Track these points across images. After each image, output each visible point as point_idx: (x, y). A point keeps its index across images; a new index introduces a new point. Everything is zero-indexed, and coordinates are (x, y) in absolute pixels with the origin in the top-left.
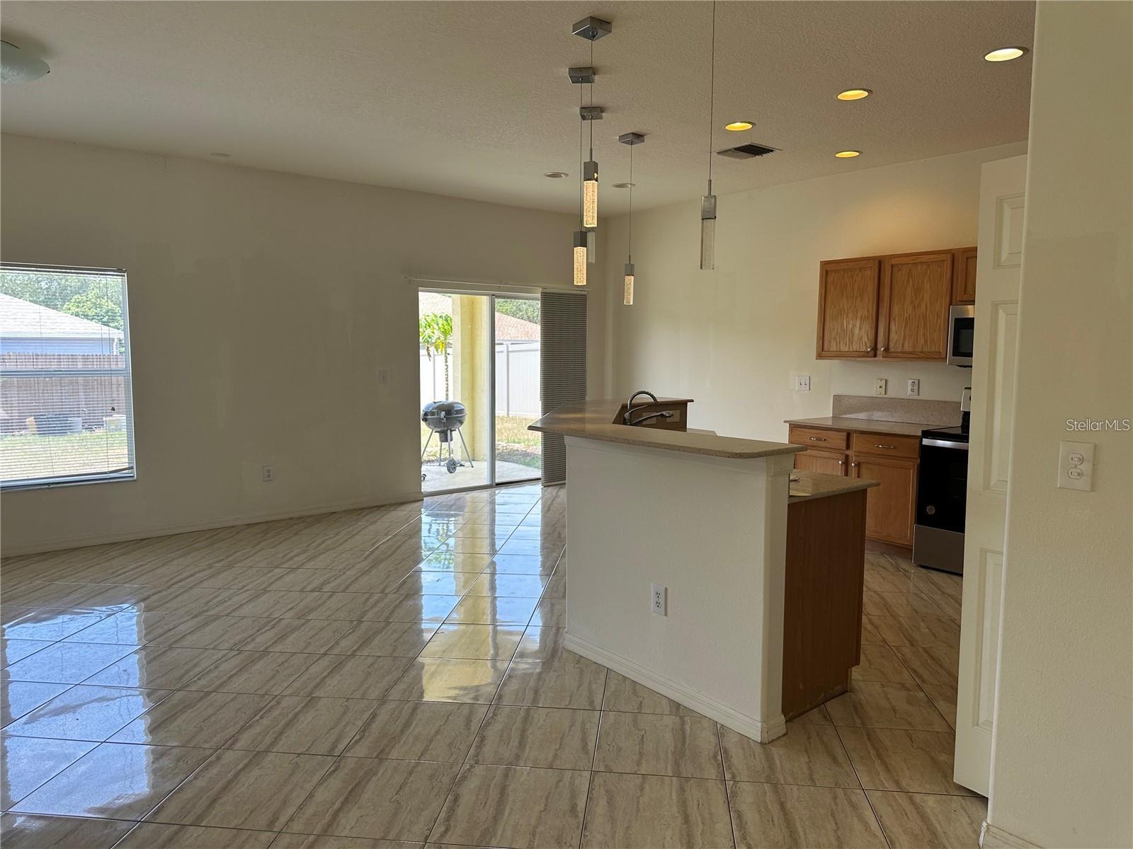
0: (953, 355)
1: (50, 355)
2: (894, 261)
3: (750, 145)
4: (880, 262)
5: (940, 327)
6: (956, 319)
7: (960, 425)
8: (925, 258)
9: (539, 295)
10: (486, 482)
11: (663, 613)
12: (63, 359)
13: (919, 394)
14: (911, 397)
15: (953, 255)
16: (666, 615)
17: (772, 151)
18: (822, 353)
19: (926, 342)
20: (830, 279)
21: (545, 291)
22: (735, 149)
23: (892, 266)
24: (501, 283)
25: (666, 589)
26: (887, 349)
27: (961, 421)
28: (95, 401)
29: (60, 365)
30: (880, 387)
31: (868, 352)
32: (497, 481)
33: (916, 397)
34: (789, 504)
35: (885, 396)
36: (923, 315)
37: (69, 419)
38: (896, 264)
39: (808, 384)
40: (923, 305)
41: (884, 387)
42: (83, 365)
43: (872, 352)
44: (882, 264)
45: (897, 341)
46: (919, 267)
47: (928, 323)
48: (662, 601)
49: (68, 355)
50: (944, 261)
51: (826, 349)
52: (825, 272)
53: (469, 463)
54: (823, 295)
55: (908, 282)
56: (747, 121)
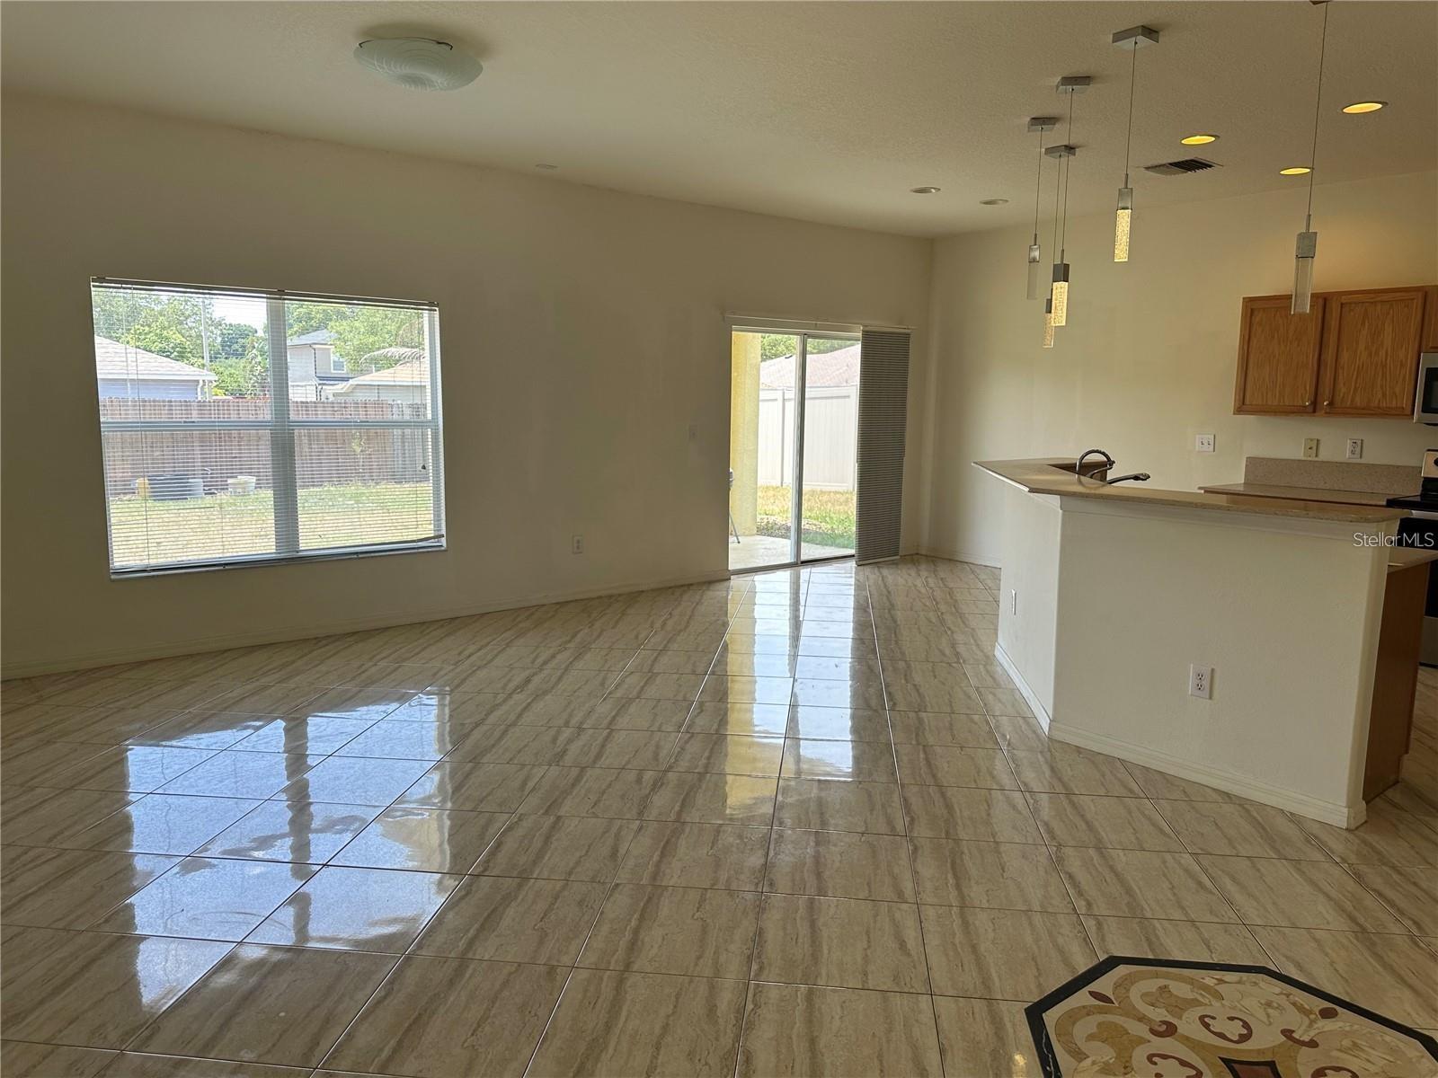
0: (1423, 411)
1: (159, 401)
2: (1344, 299)
3: (1192, 160)
4: (1325, 300)
5: (1404, 377)
6: (1428, 369)
7: (1419, 494)
8: (1385, 297)
9: (860, 335)
10: (788, 559)
11: (1208, 697)
12: (176, 406)
13: (1361, 457)
14: (1350, 461)
15: (1426, 293)
16: (1210, 698)
17: (1210, 166)
18: (1242, 408)
19: (1384, 395)
20: (1257, 319)
21: (867, 329)
22: (1171, 164)
23: (1342, 304)
24: (817, 319)
25: (1213, 670)
26: (1331, 404)
27: (1421, 489)
28: (213, 458)
29: (172, 414)
30: (1310, 448)
31: (1305, 407)
32: (803, 558)
33: (1359, 461)
34: (1388, 575)
35: (1316, 459)
36: (1382, 362)
37: (190, 480)
38: (1346, 303)
39: (1212, 444)
40: (1382, 353)
41: (1315, 448)
42: (199, 414)
43: (1312, 407)
44: (1327, 303)
45: (1344, 394)
46: (1379, 308)
47: (1388, 373)
48: (1206, 683)
49: (180, 401)
50: (1413, 299)
51: (1247, 402)
52: (1249, 311)
53: (735, 538)
54: (1247, 337)
55: (1363, 324)
56: (1209, 133)
